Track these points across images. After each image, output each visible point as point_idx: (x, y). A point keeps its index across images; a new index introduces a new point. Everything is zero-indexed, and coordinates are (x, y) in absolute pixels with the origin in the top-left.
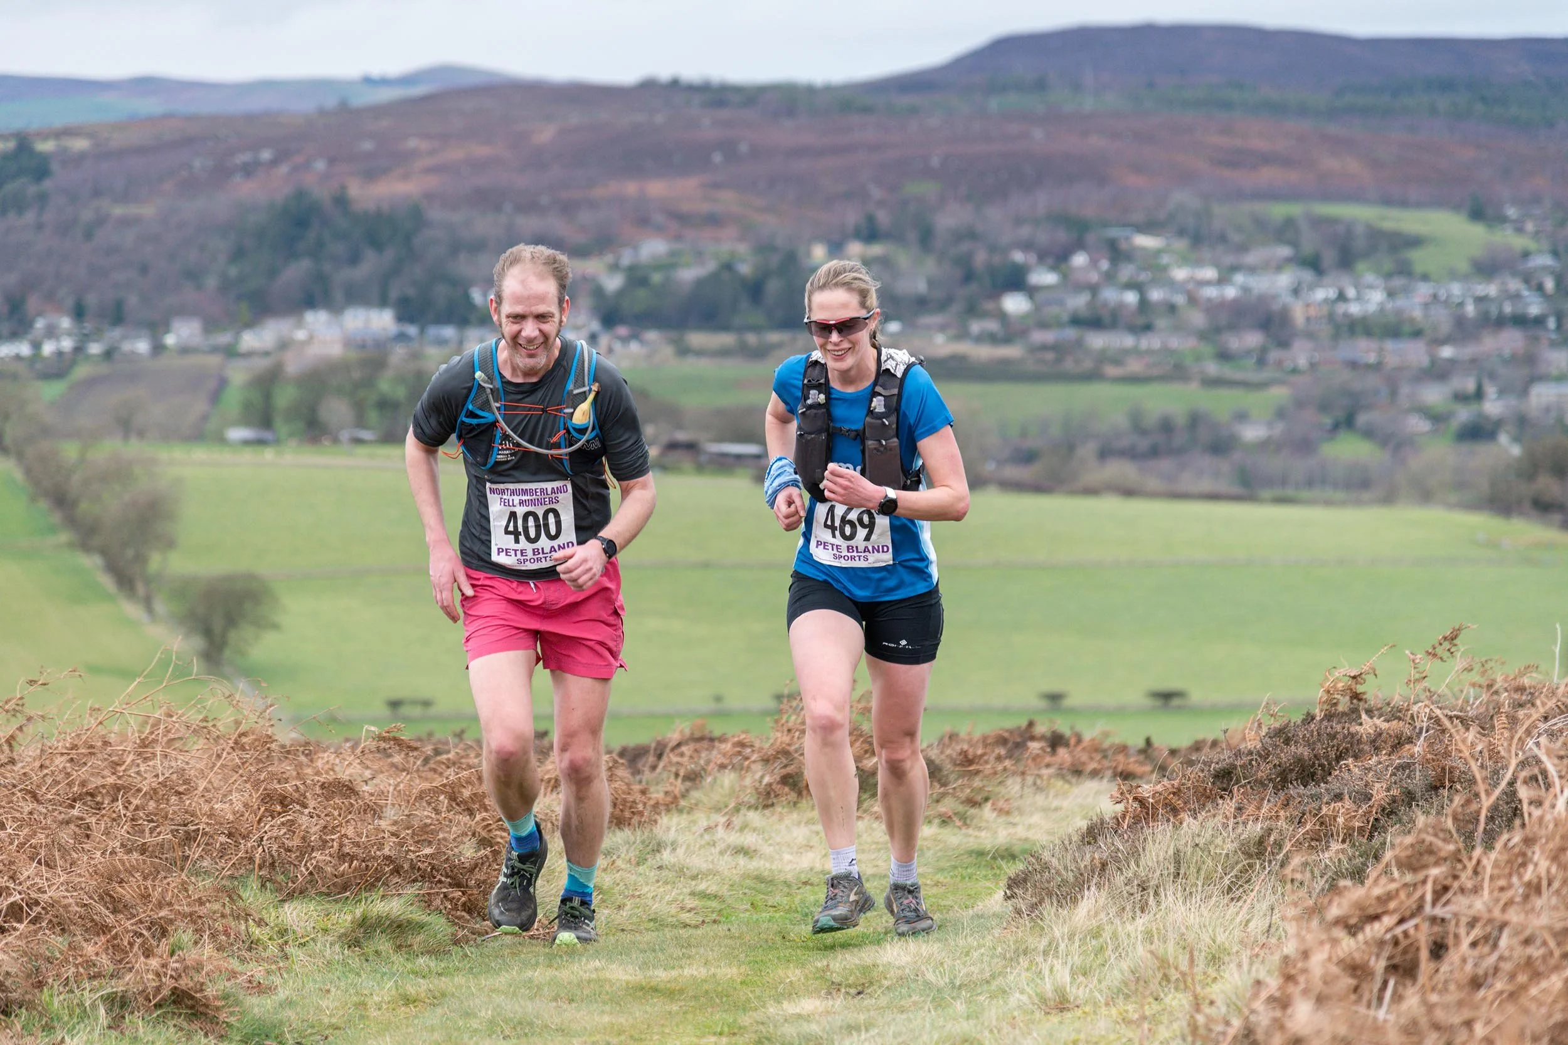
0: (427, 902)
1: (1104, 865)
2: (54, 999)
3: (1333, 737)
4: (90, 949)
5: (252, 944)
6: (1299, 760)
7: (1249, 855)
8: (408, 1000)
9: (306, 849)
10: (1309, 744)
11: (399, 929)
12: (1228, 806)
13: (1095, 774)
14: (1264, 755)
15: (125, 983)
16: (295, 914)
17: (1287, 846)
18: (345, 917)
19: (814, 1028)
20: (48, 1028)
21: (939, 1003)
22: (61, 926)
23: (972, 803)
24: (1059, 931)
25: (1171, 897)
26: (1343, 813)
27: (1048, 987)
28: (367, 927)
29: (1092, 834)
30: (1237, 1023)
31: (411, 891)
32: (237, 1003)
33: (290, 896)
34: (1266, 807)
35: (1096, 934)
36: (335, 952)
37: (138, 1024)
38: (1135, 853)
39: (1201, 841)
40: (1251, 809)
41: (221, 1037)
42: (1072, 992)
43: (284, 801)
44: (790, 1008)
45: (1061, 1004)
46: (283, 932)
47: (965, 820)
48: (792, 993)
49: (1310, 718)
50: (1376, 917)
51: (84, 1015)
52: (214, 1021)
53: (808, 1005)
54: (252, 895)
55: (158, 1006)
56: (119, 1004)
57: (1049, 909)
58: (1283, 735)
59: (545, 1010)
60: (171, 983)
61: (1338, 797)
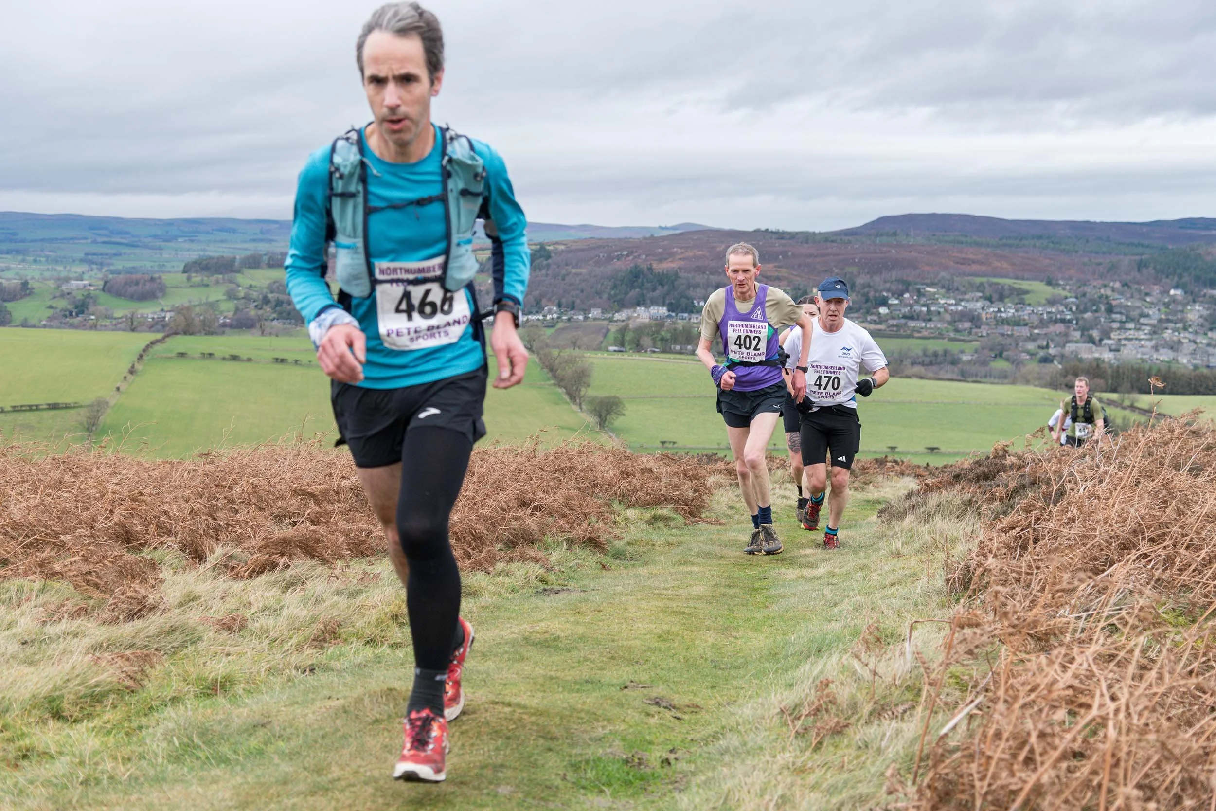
0: (676, 510)
1: (914, 506)
2: (549, 540)
3: (996, 464)
4: (562, 522)
5: (615, 523)
6: (984, 472)
7: (966, 505)
8: (670, 544)
9: (635, 491)
10: (988, 467)
11: (666, 519)
12: (958, 487)
13: (908, 475)
14: (971, 470)
15: (573, 534)
16: (631, 513)
17: (980, 503)
18: (648, 515)
19: (811, 559)
20: (546, 549)
21: (855, 552)
22: (550, 514)
23: (866, 483)
24: (897, 529)
25: (938, 519)
26: (1000, 491)
27: (893, 548)
28: (655, 518)
29: (909, 496)
30: (962, 564)
31: (670, 507)
32: (611, 543)
33: (629, 507)
34: (972, 488)
35: (910, 530)
36: (644, 526)
37: (576, 548)
38: (925, 503)
39: (949, 500)
40: (967, 489)
41: (605, 554)
42: (902, 551)
43: (628, 474)
44: (802, 552)
45: (898, 555)
46: (626, 519)
47: (863, 489)
48: (803, 546)
49: (988, 458)
50: (1014, 528)
51: (559, 545)
52: (603, 549)
53: (809, 551)
54: (616, 506)
55: (584, 542)
56: (571, 542)
57: (894, 521)
58: (978, 463)
59: (716, 550)
60: (588, 535)
61: (998, 486)
